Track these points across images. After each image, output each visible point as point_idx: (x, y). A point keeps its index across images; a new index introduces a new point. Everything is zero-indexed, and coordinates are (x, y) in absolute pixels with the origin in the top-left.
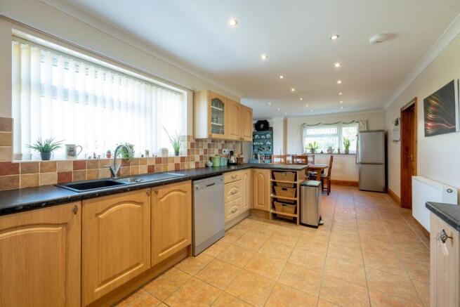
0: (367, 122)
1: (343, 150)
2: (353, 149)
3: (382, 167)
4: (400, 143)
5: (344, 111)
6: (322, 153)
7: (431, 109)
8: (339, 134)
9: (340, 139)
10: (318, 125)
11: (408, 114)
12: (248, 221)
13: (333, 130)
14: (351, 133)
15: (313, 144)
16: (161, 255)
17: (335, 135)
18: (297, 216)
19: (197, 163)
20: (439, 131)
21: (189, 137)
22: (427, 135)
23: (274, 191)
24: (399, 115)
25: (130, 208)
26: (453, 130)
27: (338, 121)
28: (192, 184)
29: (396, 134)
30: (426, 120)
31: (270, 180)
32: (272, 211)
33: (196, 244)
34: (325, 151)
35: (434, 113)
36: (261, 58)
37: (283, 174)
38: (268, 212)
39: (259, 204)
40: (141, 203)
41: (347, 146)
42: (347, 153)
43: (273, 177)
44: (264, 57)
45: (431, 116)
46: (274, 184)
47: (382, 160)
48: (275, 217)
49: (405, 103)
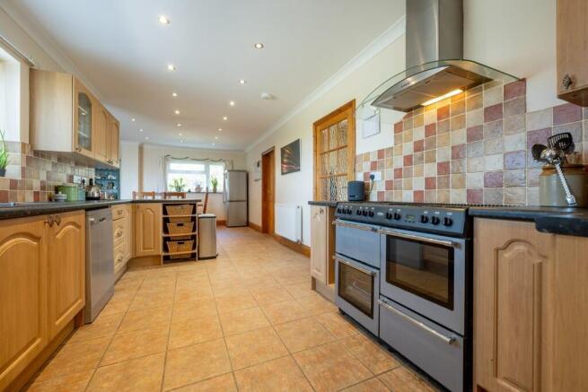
0: (232, 162)
1: (211, 188)
2: (220, 188)
3: (245, 203)
4: (261, 181)
5: (216, 148)
6: (189, 192)
7: (286, 156)
8: (207, 172)
9: (208, 177)
10: (185, 159)
11: (267, 158)
12: (131, 274)
13: (200, 167)
14: (218, 172)
15: (179, 182)
16: (57, 323)
17: (202, 173)
18: (196, 251)
19: (36, 194)
20: (291, 171)
21: (23, 145)
22: (283, 174)
23: (166, 230)
24: (260, 159)
25: (27, 244)
26: (299, 170)
27: (207, 158)
28: (86, 216)
29: (256, 174)
30: (282, 162)
31: (161, 216)
32: (163, 254)
33: (93, 305)
34: (193, 190)
35: (288, 158)
36: (167, 67)
37: (179, 207)
38: (160, 256)
39: (144, 249)
40: (37, 239)
41: (215, 185)
42: (215, 191)
43: (165, 212)
44: (171, 67)
45: (285, 160)
46: (166, 221)
47: (245, 198)
48: (167, 260)
49: (265, 149)
